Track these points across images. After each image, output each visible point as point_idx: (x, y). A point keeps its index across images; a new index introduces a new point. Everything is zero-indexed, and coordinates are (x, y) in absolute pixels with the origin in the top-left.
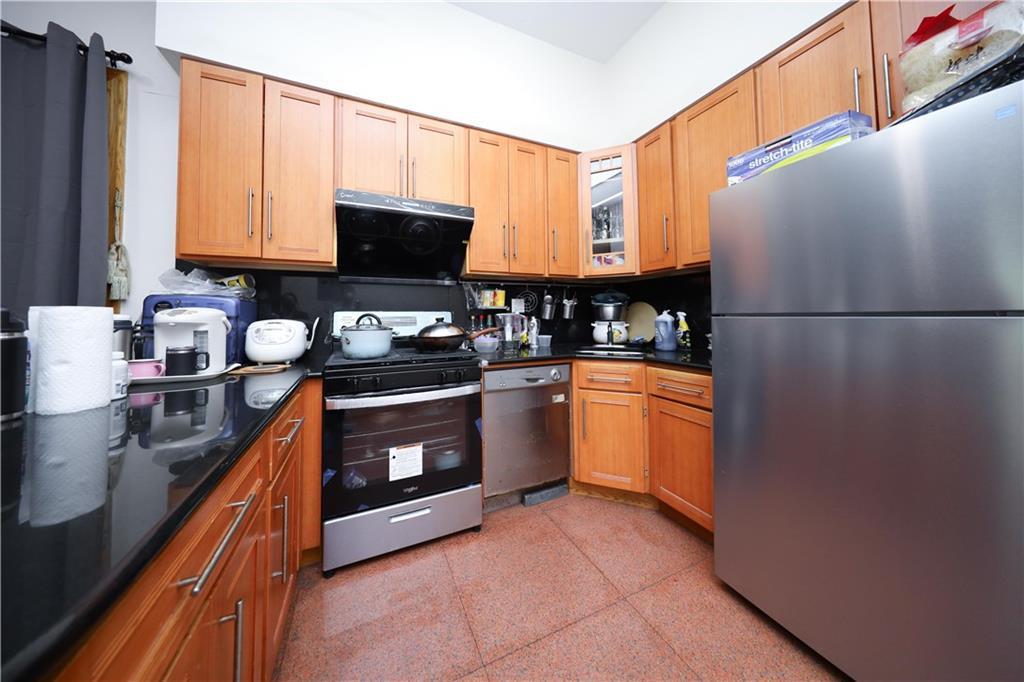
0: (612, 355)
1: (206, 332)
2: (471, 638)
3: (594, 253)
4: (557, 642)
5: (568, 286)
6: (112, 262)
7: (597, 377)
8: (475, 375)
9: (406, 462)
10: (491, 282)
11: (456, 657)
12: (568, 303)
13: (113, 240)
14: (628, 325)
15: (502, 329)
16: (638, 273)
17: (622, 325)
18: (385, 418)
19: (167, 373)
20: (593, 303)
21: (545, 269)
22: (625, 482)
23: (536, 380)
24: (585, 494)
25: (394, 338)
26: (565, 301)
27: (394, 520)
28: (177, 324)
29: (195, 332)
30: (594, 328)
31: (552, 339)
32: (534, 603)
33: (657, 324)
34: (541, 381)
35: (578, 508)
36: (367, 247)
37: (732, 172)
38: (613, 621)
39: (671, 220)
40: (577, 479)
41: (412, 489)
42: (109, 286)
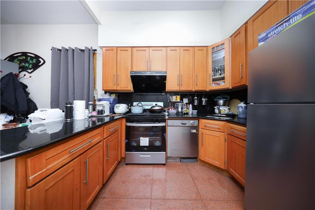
0: (220, 118)
1: (104, 106)
2: (151, 191)
3: (213, 81)
4: (174, 202)
5: (204, 94)
6: (95, 92)
7: (208, 125)
8: (164, 121)
9: (144, 141)
10: (175, 93)
11: (146, 193)
12: (204, 100)
13: (95, 87)
14: (229, 108)
15: (178, 108)
16: (231, 88)
17: (226, 107)
18: (141, 129)
19: (97, 114)
20: (215, 99)
21: (193, 88)
22: (217, 163)
23: (185, 124)
24: (203, 164)
25: (144, 109)
26: (203, 99)
27: (141, 156)
28: (99, 104)
29: (103, 106)
30: (215, 108)
31: (197, 111)
32: (172, 189)
33: (238, 108)
34: (187, 125)
35: (199, 167)
36: (144, 85)
37: (260, 41)
38: (195, 205)
39: (244, 66)
40: (200, 158)
41: (146, 149)
42: (94, 97)
